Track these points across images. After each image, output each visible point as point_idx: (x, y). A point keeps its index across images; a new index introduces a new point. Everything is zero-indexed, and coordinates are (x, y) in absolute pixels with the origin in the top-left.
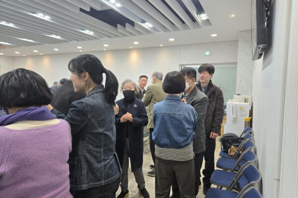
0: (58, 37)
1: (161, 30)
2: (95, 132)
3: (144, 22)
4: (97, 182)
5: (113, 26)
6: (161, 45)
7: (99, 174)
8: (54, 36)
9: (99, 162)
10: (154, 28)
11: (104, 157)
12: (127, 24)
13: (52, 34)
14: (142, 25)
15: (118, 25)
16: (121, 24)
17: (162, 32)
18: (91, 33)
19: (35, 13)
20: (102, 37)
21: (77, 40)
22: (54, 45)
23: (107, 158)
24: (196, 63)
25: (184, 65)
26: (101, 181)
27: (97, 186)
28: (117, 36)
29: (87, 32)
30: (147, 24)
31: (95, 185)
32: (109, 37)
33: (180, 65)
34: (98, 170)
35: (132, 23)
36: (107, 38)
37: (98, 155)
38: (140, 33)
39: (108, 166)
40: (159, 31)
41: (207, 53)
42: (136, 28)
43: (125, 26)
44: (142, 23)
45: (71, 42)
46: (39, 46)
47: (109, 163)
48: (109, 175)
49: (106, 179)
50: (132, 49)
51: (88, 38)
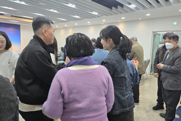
0: (78, 17)
1: (141, 9)
2: (120, 76)
3: (130, 4)
4: (124, 108)
5: (110, 8)
6: (140, 19)
7: (124, 104)
8: (76, 16)
9: (124, 96)
10: (137, 8)
11: (126, 93)
12: (119, 7)
13: (75, 15)
14: (129, 6)
15: (113, 8)
16: (115, 7)
17: (142, 10)
18: (96, 14)
19: (68, 4)
20: (102, 16)
21: (88, 18)
22: (76, 21)
23: (128, 93)
25: (156, 32)
26: (127, 108)
27: (125, 111)
28: (111, 14)
29: (94, 13)
30: (132, 5)
31: (123, 110)
32: (106, 15)
33: (153, 32)
34: (124, 101)
35: (122, 6)
36: (105, 16)
37: (122, 91)
38: (126, 11)
39: (129, 98)
40: (140, 9)
41: (175, 23)
42: (125, 8)
43: (117, 8)
44: (129, 5)
45: (84, 19)
46: (68, 22)
47: (129, 96)
48: (131, 104)
49: (130, 107)
50: (120, 22)
51: (95, 16)
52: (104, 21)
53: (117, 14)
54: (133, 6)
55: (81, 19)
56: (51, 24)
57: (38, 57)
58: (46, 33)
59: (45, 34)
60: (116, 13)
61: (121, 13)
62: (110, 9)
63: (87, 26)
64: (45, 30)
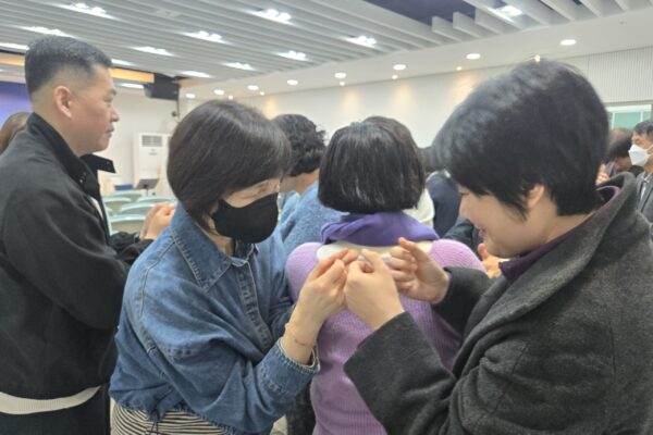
3: (499, 4)
5: (422, 22)
10: (526, 19)
12: (457, 16)
14: (497, 12)
15: (436, 20)
16: (442, 17)
17: (545, 26)
20: (393, 49)
22: (289, 72)
24: (639, 99)
28: (428, 44)
29: (361, 41)
30: (505, 9)
32: (409, 47)
35: (470, 12)
36: (405, 51)
38: (485, 32)
40: (537, 23)
42: (480, 22)
43: (451, 20)
44: (495, 7)
45: (324, 65)
50: (461, 71)
51: (363, 53)
52: (400, 67)
53: (453, 41)
54: (509, 13)
55: (312, 64)
56: (98, 68)
57: (49, 219)
58: (70, 103)
59: (64, 109)
60: (445, 40)
61: (465, 36)
62: (423, 25)
63: (335, 90)
64: (65, 92)
